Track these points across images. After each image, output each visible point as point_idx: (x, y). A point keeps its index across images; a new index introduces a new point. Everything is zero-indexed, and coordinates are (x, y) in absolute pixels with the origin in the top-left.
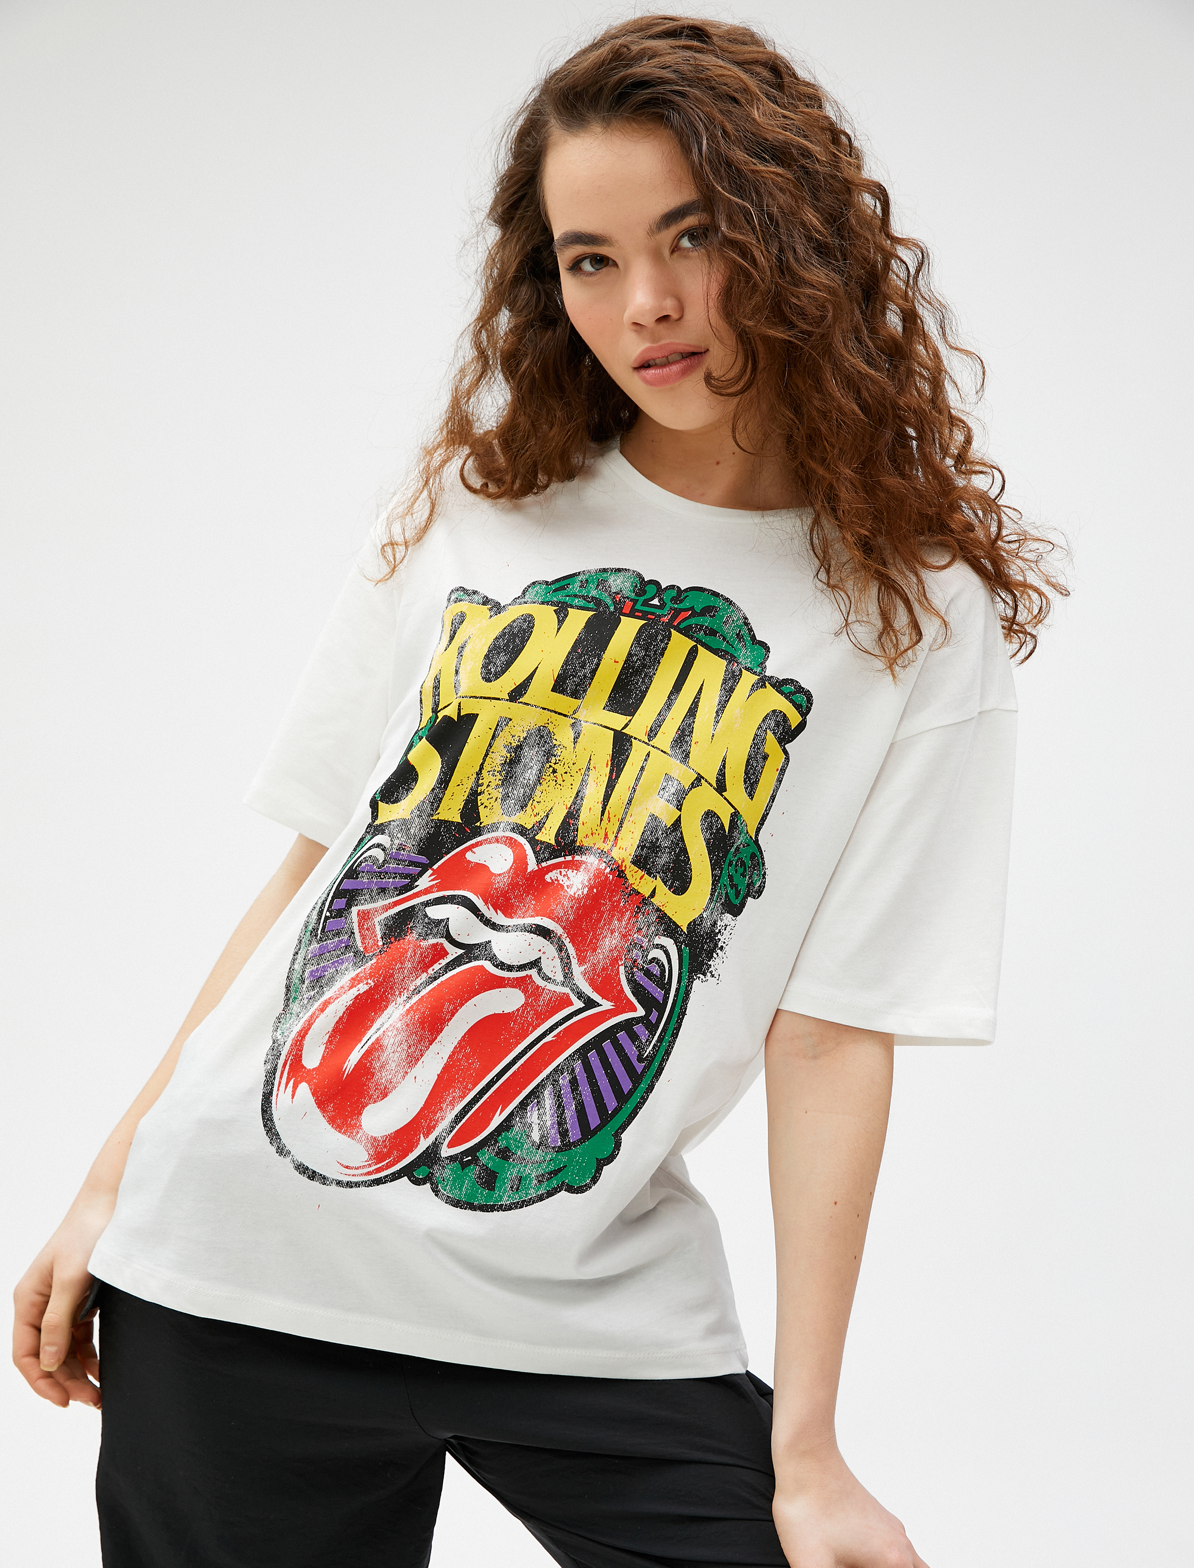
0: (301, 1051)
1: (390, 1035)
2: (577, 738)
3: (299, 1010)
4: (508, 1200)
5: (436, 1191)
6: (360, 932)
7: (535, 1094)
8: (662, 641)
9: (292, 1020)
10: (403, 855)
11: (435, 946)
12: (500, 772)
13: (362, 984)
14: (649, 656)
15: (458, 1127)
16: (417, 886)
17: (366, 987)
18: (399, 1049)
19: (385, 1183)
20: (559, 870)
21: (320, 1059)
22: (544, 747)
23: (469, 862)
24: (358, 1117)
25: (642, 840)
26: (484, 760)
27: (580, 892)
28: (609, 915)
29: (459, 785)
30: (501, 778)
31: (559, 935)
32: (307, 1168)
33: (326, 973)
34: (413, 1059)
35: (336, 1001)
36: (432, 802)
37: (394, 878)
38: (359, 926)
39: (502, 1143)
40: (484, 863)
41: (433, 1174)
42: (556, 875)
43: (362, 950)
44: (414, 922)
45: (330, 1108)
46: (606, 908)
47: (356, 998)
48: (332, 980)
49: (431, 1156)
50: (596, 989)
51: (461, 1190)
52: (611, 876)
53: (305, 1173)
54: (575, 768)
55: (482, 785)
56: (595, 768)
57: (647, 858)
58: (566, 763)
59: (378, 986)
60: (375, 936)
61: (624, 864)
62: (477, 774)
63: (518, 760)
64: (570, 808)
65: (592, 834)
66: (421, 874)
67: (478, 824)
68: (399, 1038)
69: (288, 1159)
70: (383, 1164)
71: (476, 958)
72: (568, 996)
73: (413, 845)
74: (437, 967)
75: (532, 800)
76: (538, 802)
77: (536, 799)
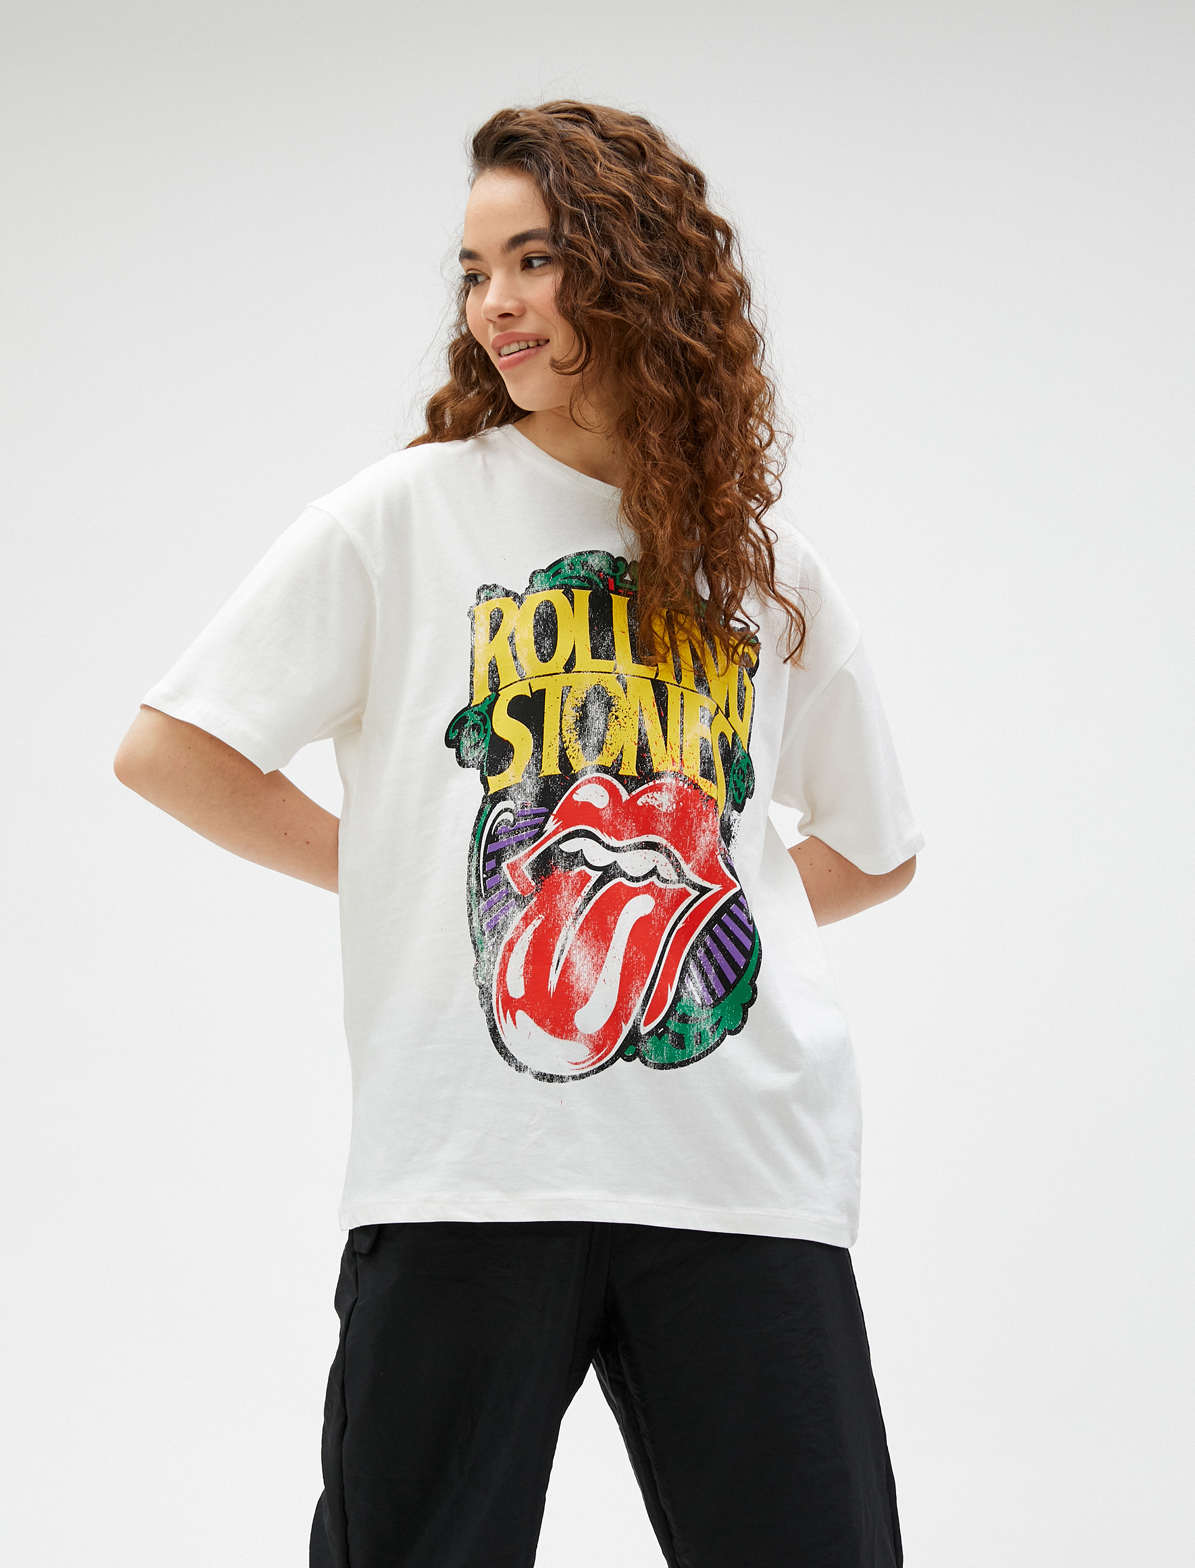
0: (506, 987)
1: (575, 953)
2: (626, 689)
3: (488, 956)
4: (697, 1053)
5: (645, 1062)
6: (514, 881)
7: (685, 969)
9: (486, 965)
10: (527, 811)
11: (580, 873)
12: (574, 729)
13: (535, 920)
15: (647, 1009)
16: (546, 831)
17: (539, 922)
18: (586, 962)
19: (608, 1067)
20: (646, 795)
21: (524, 988)
22: (603, 700)
23: (577, 802)
24: (572, 1023)
25: (702, 759)
26: (561, 722)
27: (671, 808)
28: (697, 820)
29: (550, 746)
30: (577, 733)
31: (664, 845)
32: (545, 1074)
33: (499, 921)
34: (598, 967)
35: (520, 940)
36: (536, 764)
37: (526, 831)
38: (511, 876)
39: (680, 1012)
40: (587, 801)
41: (639, 1050)
42: (645, 799)
43: (520, 893)
44: (554, 859)
45: (548, 1022)
46: (694, 815)
47: (535, 932)
48: (505, 925)
49: (634, 1036)
50: (705, 878)
51: (662, 1056)
52: (690, 790)
53: (544, 1079)
54: (631, 712)
55: (565, 742)
56: (645, 709)
57: (709, 771)
58: (623, 710)
59: (548, 917)
60: (527, 880)
61: (695, 779)
62: (560, 735)
63: (586, 716)
64: (638, 743)
65: (663, 761)
66: (546, 821)
67: (573, 772)
68: (583, 953)
69: (527, 1072)
70: (602, 1053)
71: (614, 877)
72: (685, 889)
73: (533, 801)
74: (586, 889)
75: (605, 744)
76: (610, 744)
77: (609, 742)
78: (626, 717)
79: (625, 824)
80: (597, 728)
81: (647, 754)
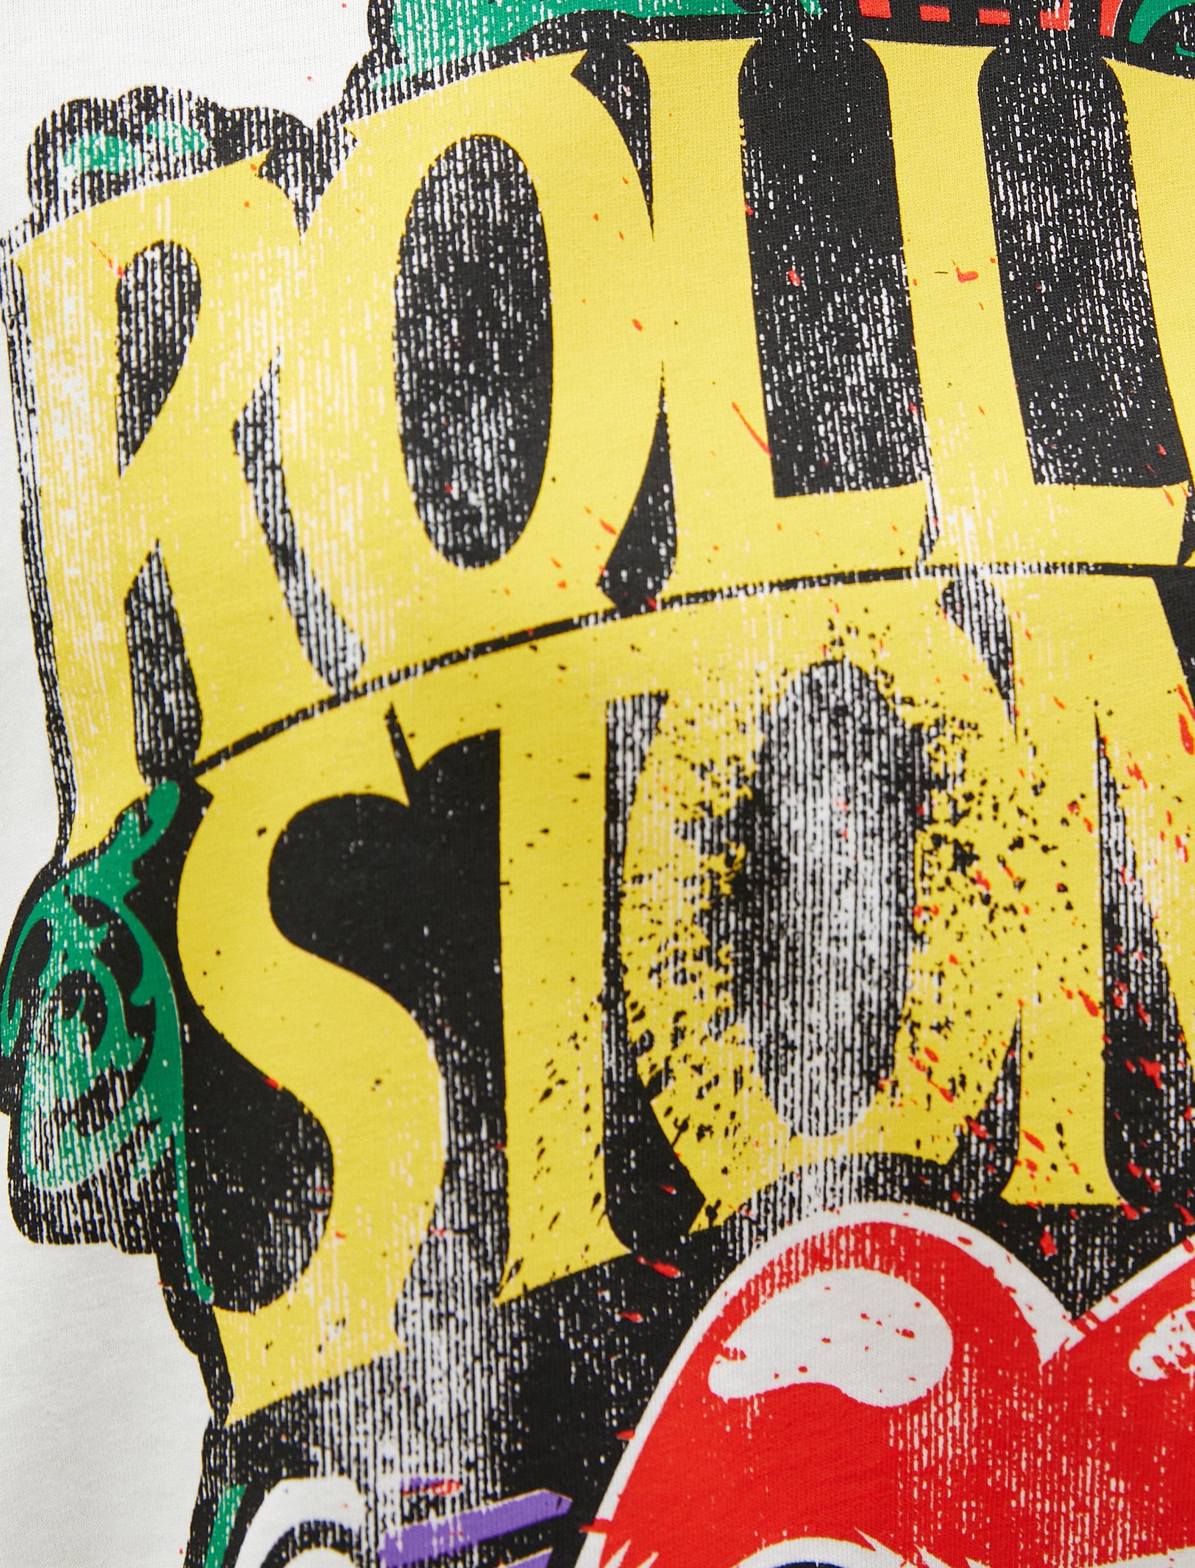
2: (1006, 664)
8: (1097, 121)
10: (443, 1530)
12: (707, 955)
14: (1079, 201)
22: (868, 755)
26: (612, 926)
30: (721, 976)
36: (472, 1229)
42: (1175, 1339)
55: (647, 1043)
56: (1136, 773)
58: (1003, 800)
63: (776, 869)
64: (1110, 1000)
67: (700, 1222)
73: (470, 1466)
75: (905, 1028)
76: (938, 1028)
77: (927, 1015)
78: (1018, 843)
79: (1064, 1480)
80: (849, 933)
81: (1166, 1060)
